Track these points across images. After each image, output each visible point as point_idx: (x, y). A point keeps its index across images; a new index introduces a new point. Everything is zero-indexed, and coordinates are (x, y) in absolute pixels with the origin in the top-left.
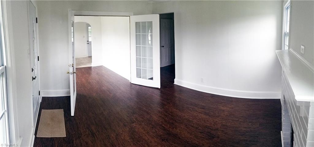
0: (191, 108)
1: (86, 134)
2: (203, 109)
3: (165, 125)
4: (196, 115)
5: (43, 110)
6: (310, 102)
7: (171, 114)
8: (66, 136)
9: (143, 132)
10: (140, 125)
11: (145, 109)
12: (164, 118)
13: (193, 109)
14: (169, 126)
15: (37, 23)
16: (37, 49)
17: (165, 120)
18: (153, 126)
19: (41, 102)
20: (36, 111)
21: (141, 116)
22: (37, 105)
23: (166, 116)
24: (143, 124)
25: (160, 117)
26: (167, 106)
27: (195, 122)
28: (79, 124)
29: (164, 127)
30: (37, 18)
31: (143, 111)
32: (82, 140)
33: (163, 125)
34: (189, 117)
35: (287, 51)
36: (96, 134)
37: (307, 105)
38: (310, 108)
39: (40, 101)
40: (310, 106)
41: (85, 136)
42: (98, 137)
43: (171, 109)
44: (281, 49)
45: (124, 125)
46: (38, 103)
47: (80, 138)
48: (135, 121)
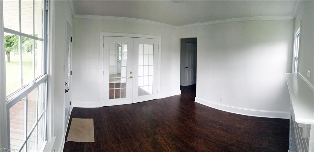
0: (210, 124)
1: (112, 141)
2: (221, 125)
3: (183, 138)
4: (214, 131)
5: (73, 119)
6: (311, 125)
7: (190, 129)
8: (94, 142)
9: (164, 143)
10: (162, 137)
11: (167, 123)
12: (183, 132)
13: (211, 125)
14: (187, 139)
15: (72, 41)
16: (70, 65)
17: (184, 134)
18: (173, 139)
19: (72, 112)
20: (67, 118)
21: (163, 129)
22: (68, 114)
23: (185, 130)
24: (165, 136)
25: (180, 131)
26: (187, 122)
27: (213, 137)
28: (106, 132)
29: (182, 140)
30: (72, 37)
31: (165, 124)
32: (108, 146)
33: (182, 139)
34: (208, 133)
35: (296, 75)
36: (121, 141)
37: (309, 127)
38: (311, 130)
39: (71, 110)
40: (311, 129)
41: (111, 142)
42: (122, 143)
43: (191, 124)
44: (291, 72)
45: (148, 136)
46: (69, 112)
47: (107, 144)
48: (158, 133)
